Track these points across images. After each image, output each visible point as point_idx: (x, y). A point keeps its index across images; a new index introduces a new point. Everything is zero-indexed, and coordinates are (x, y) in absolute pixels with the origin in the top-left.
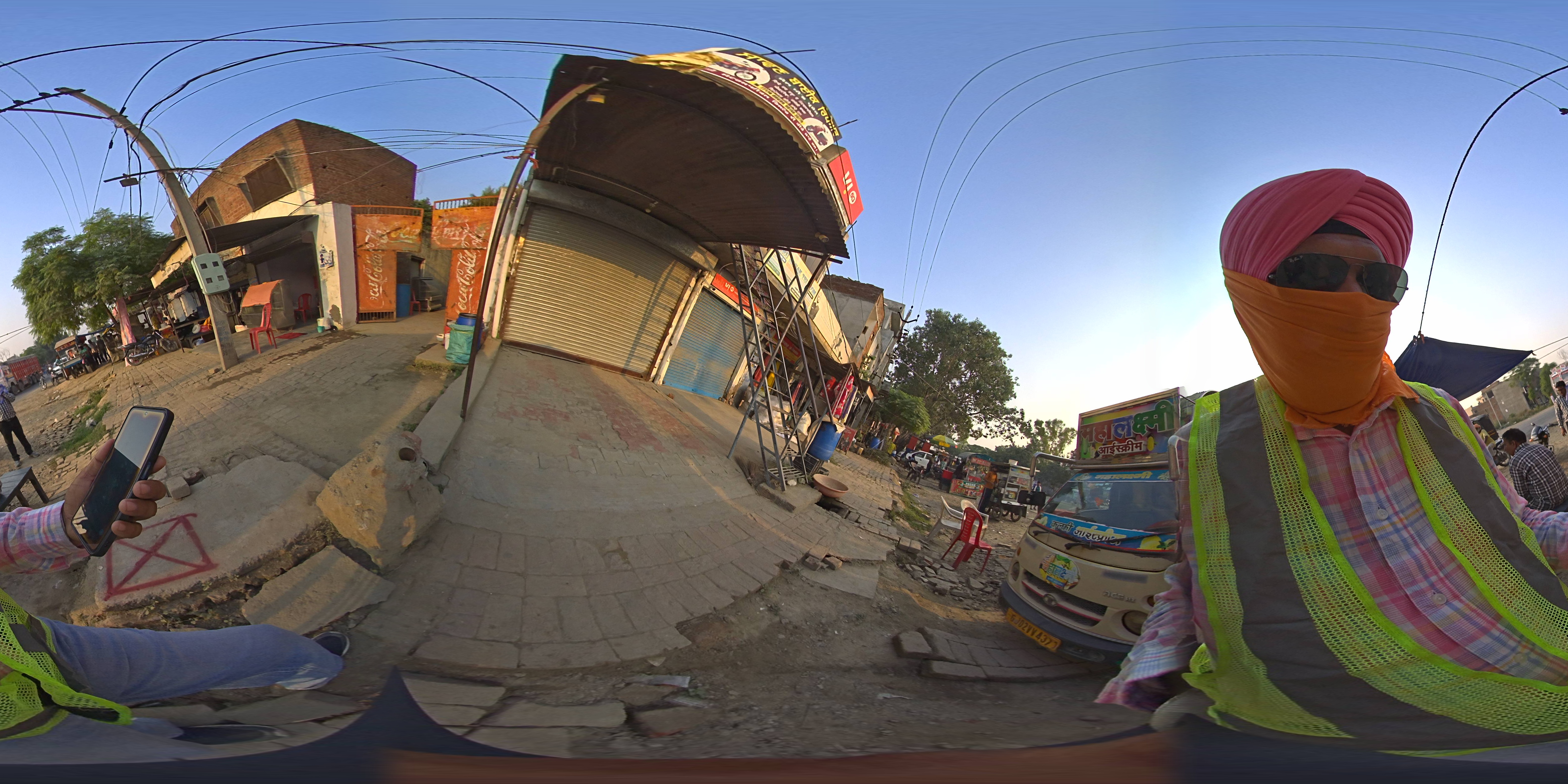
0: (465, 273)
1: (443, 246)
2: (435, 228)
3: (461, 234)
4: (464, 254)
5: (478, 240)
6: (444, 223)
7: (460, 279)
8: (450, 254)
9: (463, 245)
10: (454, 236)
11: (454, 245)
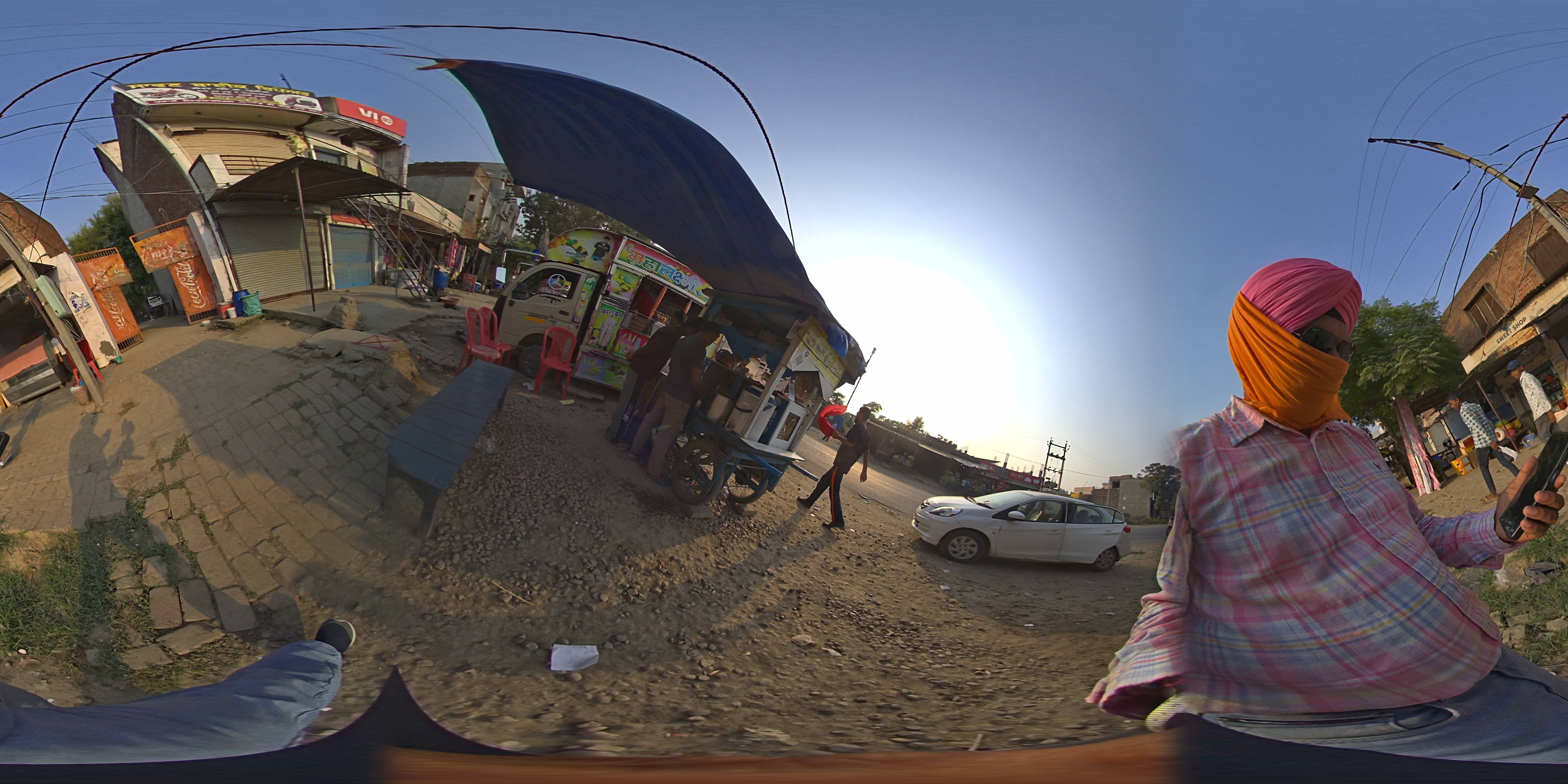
0: (187, 279)
1: (157, 266)
2: (142, 257)
3: (167, 254)
4: (178, 266)
5: (184, 254)
6: (149, 251)
7: (185, 285)
8: (167, 271)
9: (174, 260)
10: (162, 256)
11: (167, 263)
